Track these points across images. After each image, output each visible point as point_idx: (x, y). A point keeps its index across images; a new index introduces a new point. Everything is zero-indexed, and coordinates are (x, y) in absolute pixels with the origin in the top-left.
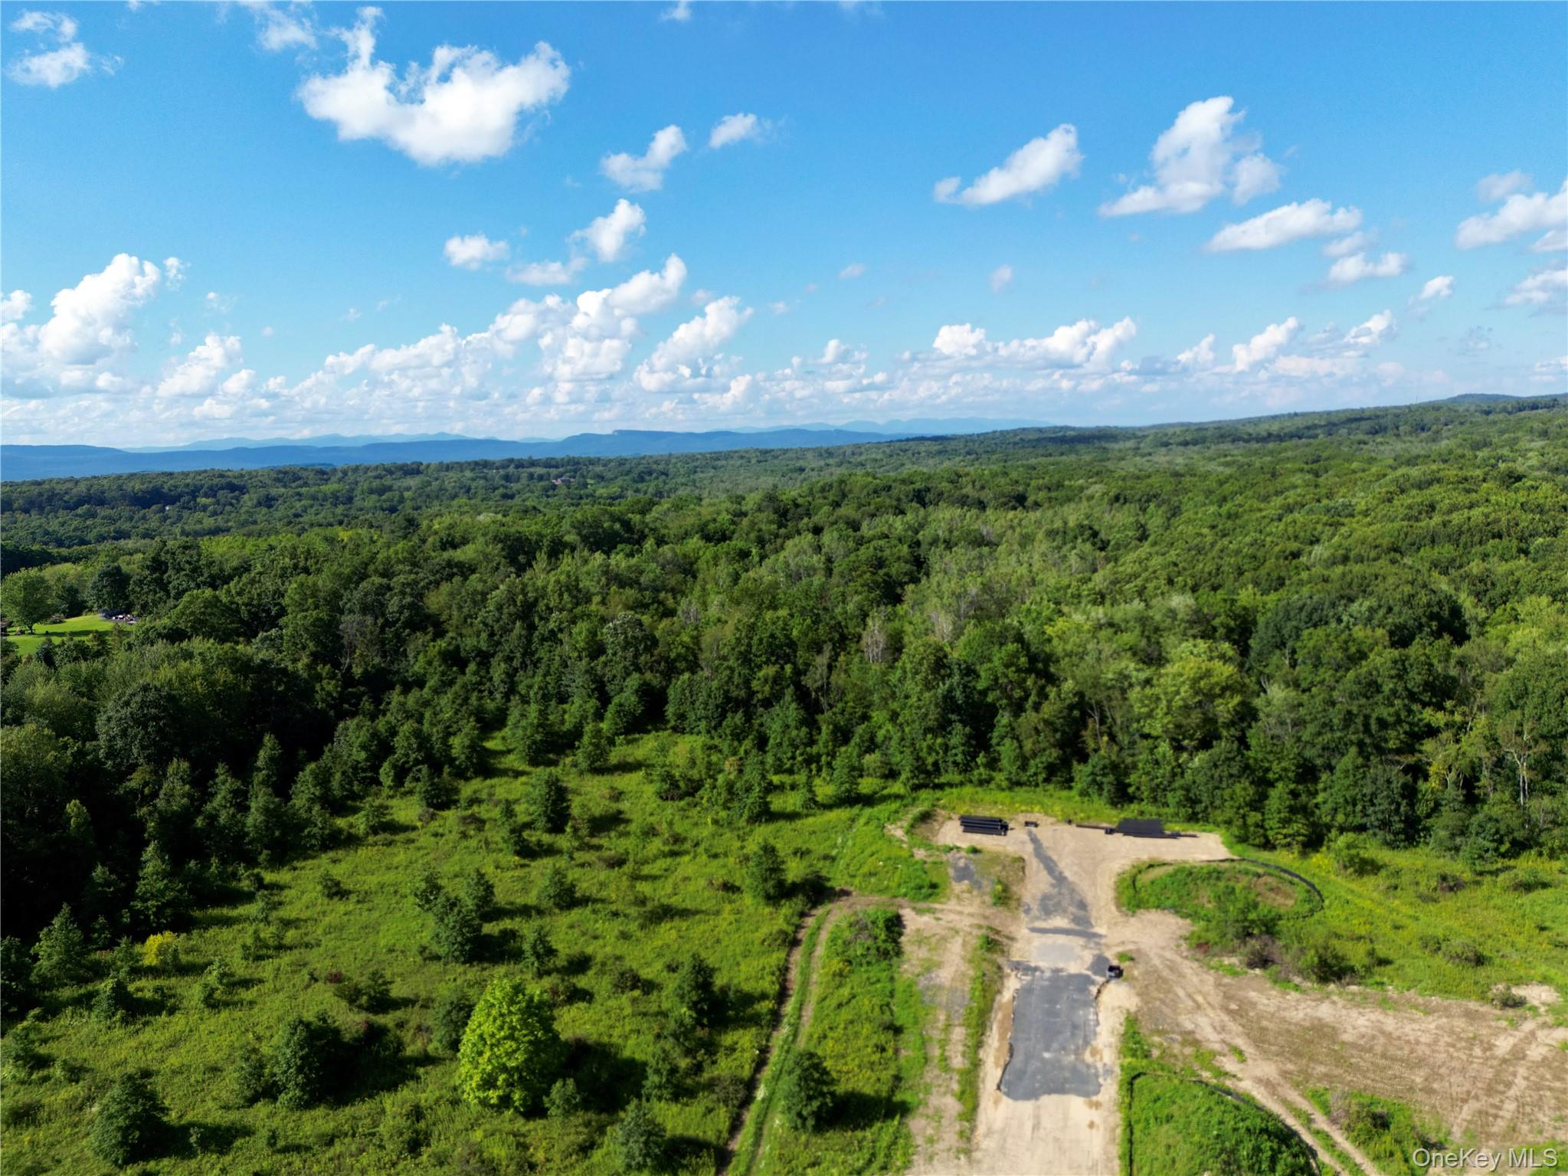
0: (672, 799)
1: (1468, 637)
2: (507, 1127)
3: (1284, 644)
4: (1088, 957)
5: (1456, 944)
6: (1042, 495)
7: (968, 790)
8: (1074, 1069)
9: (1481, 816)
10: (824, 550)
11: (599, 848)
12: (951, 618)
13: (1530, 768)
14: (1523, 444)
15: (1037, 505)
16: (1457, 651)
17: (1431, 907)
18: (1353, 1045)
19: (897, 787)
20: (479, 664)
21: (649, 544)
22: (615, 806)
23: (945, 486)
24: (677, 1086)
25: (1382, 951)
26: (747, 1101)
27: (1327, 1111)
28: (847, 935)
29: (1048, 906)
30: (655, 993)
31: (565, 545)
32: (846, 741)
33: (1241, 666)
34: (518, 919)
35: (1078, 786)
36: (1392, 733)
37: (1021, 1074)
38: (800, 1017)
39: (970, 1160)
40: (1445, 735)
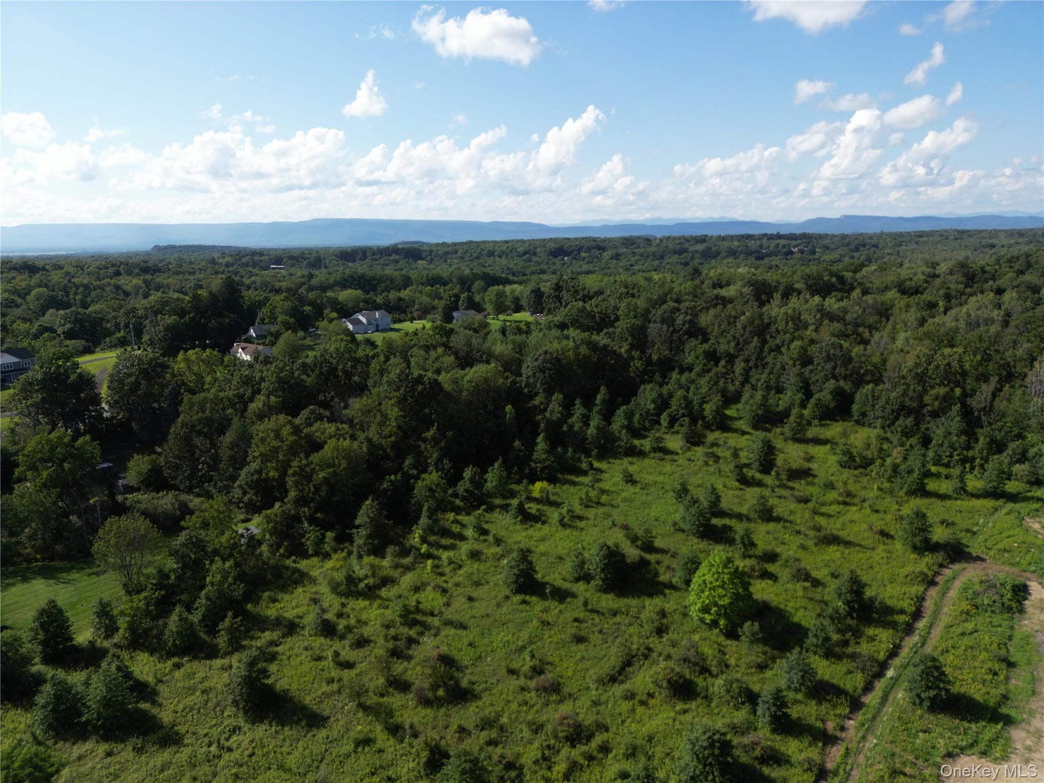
0: (849, 468)
2: (714, 638)
10: (1003, 307)
11: (792, 489)
20: (727, 362)
21: (856, 293)
22: (807, 465)
24: (828, 650)
26: (880, 675)
28: (977, 588)
30: (820, 588)
31: (794, 290)
32: (1000, 451)
34: (734, 520)
38: (929, 633)
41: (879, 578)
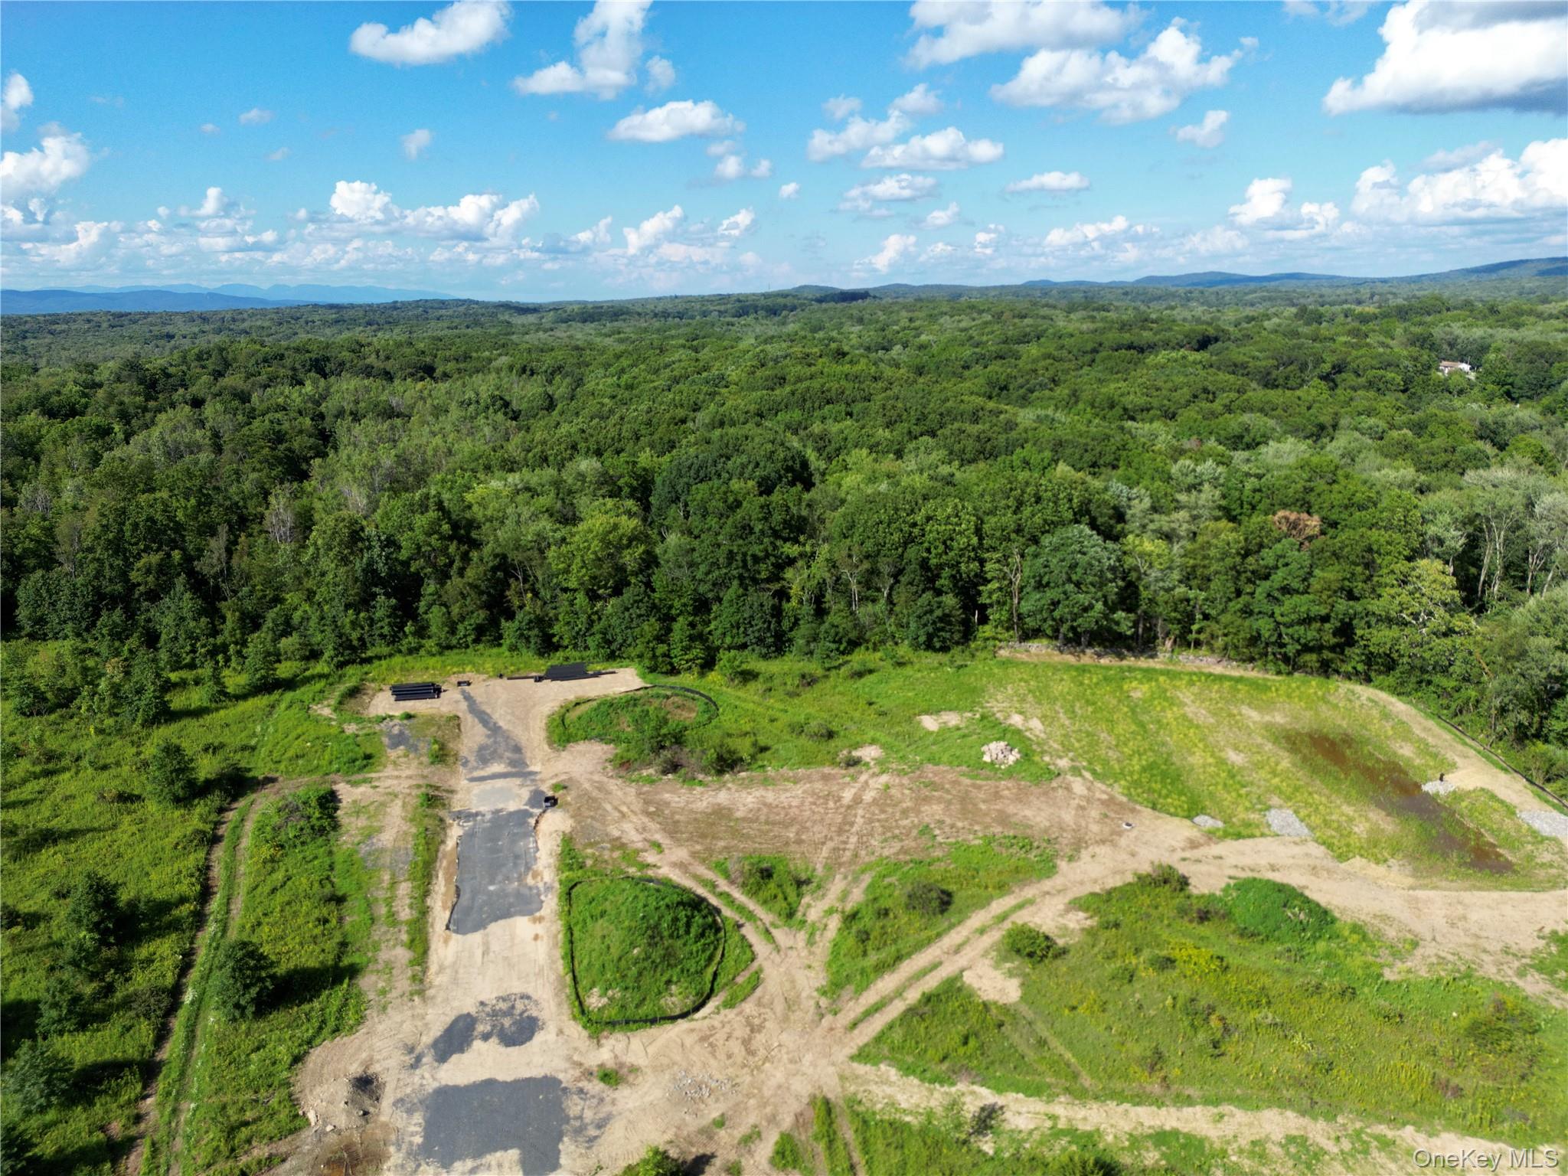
0: (39, 713)
1: (813, 485)
3: (678, 499)
4: (525, 793)
5: (814, 726)
6: (451, 366)
7: (398, 659)
8: (518, 895)
9: (826, 625)
10: (207, 426)
12: (364, 491)
13: (859, 583)
14: (846, 329)
15: (446, 376)
16: (806, 496)
17: (796, 701)
18: (744, 819)
19: (321, 667)
23: (346, 355)
24: (82, 1015)
25: (763, 741)
26: (174, 1007)
27: (727, 875)
28: (276, 820)
29: (485, 756)
30: (42, 925)
32: (257, 627)
33: (645, 520)
35: (507, 642)
36: (763, 566)
37: (468, 911)
38: (228, 912)
39: (424, 1000)
40: (800, 563)
41: (135, 866)
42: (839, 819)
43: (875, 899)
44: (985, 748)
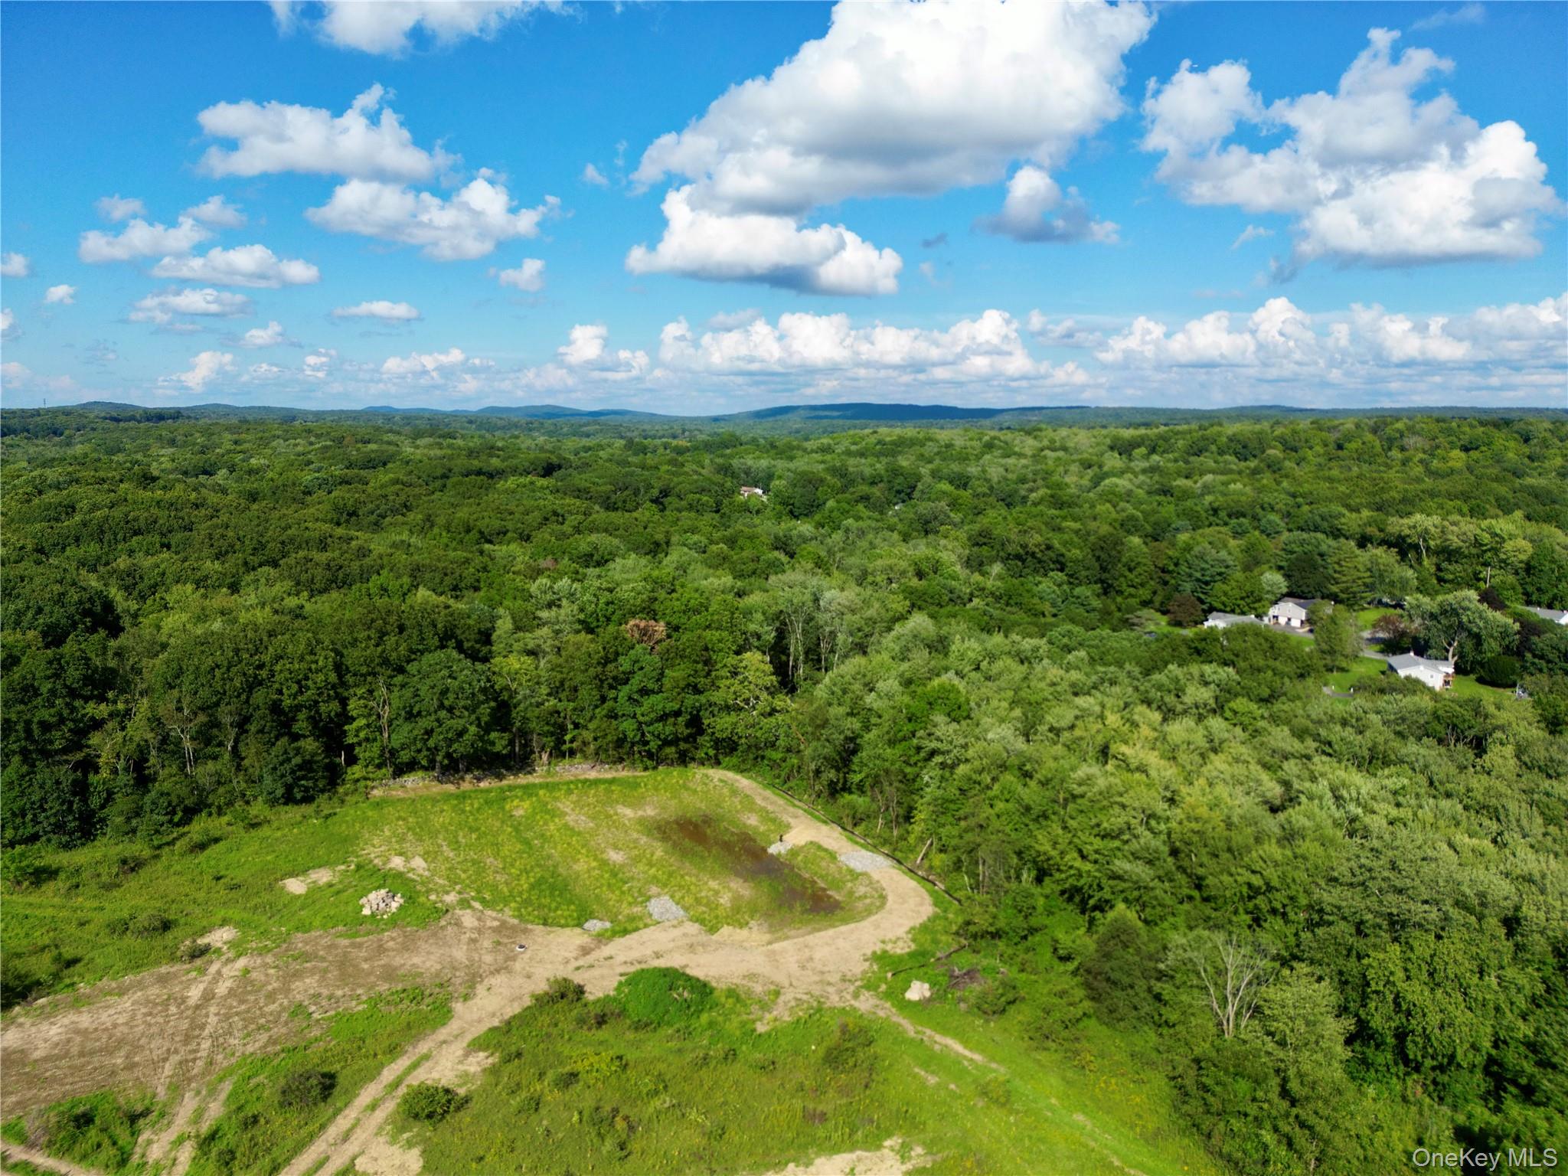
1: (123, 629)
5: (143, 919)
9: (153, 794)
13: (192, 739)
14: (154, 451)
16: (113, 644)
17: (115, 893)
18: (46, 1059)
25: (68, 952)
27: (22, 1138)
36: (56, 734)
40: (110, 725)
42: (185, 1025)
43: (240, 1108)
44: (363, 901)
